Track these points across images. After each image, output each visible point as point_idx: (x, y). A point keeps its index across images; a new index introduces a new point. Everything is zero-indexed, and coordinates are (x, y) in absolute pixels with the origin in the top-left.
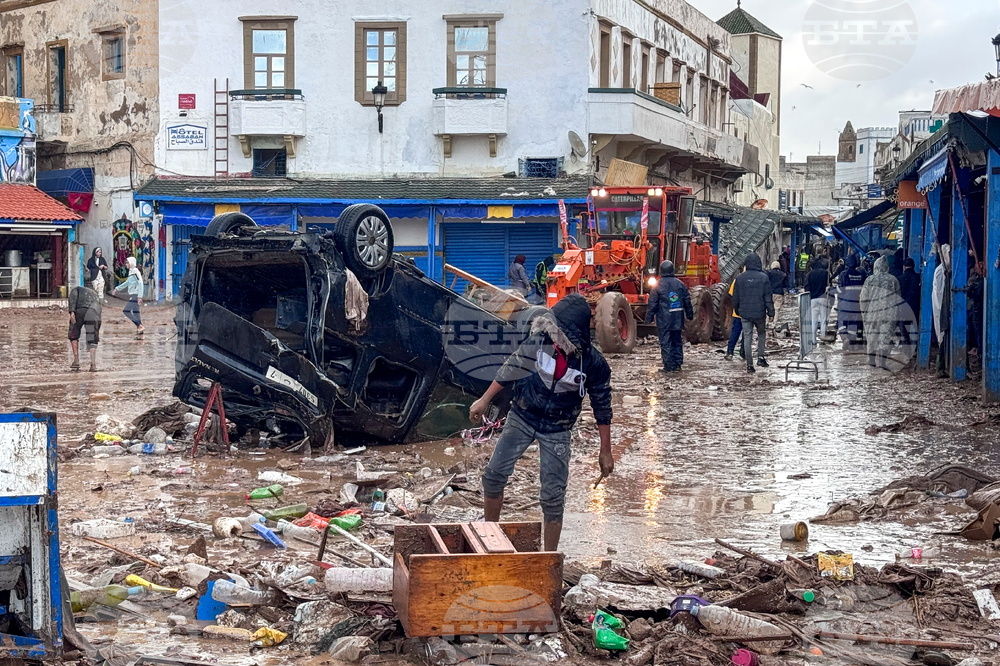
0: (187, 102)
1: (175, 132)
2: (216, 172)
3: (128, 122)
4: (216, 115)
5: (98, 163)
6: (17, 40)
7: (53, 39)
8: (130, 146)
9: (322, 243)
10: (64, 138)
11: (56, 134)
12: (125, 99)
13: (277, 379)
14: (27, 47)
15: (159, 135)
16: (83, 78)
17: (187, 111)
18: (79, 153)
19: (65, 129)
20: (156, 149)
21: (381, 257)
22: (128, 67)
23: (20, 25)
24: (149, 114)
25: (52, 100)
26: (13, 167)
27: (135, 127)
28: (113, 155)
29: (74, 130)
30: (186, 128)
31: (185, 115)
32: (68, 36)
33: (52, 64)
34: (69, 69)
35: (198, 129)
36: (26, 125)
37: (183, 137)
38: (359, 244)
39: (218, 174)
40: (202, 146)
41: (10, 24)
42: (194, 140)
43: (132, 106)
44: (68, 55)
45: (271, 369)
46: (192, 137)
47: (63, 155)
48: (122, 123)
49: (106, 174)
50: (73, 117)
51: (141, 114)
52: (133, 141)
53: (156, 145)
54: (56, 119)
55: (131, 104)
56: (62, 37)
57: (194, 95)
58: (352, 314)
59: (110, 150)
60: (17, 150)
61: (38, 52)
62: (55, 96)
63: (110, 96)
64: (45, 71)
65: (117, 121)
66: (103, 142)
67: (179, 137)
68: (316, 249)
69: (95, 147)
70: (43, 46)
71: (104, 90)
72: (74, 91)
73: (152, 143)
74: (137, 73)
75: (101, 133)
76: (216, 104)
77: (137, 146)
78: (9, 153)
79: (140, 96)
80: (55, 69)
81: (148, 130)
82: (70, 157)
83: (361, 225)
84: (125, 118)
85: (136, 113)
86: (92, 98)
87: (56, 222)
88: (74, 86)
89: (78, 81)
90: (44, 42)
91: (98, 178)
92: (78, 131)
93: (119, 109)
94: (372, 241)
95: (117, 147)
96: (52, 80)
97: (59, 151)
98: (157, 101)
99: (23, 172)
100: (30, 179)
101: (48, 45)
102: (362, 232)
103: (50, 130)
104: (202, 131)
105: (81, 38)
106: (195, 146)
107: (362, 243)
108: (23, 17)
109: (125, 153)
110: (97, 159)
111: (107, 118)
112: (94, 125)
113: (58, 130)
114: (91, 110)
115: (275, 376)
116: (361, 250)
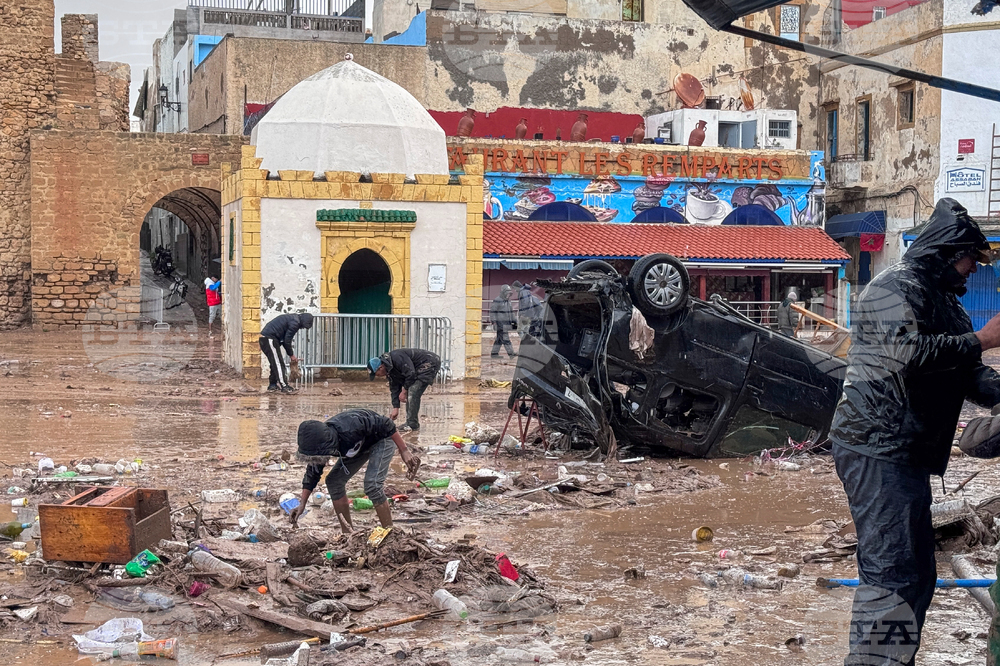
0: (967, 146)
1: (954, 175)
2: (990, 212)
3: (915, 168)
4: (993, 158)
5: (890, 206)
6: (834, 97)
7: (861, 94)
8: (915, 189)
9: (611, 285)
10: (863, 184)
11: (856, 181)
12: (914, 147)
13: (572, 398)
14: (842, 103)
15: (939, 179)
16: (882, 128)
17: (965, 156)
18: (876, 198)
19: (865, 176)
20: (936, 193)
21: (674, 298)
22: (917, 116)
23: (837, 84)
24: (932, 159)
25: (859, 149)
26: (803, 212)
27: (920, 172)
28: (902, 198)
29: (874, 177)
30: (965, 172)
31: (962, 159)
32: (872, 91)
33: (860, 117)
34: (872, 121)
35: (976, 172)
36: (816, 174)
37: (962, 180)
38: (647, 287)
39: (991, 214)
40: (980, 188)
41: (830, 83)
42: (972, 182)
43: (919, 153)
44: (871, 108)
45: (568, 389)
46: (970, 179)
47: (864, 199)
48: (910, 169)
49: (896, 216)
50: (873, 165)
51: (925, 159)
52: (918, 185)
53: (936, 188)
54: (857, 167)
55: (918, 151)
56: (867, 93)
57: (973, 140)
58: (635, 346)
59: (899, 194)
60: (807, 197)
61: (849, 107)
62: (862, 145)
63: (902, 144)
64: (854, 124)
65: (907, 167)
66: (894, 186)
67: (957, 180)
68: (607, 291)
69: (888, 192)
70: (853, 102)
71: (897, 139)
72: (875, 142)
73: (932, 186)
74: (924, 122)
75: (894, 178)
76: (993, 147)
77: (921, 189)
78: (799, 200)
79: (925, 143)
80: (862, 121)
81: (931, 175)
82: (868, 201)
83: (651, 271)
84: (913, 164)
85: (922, 159)
86: (888, 147)
87: (830, 261)
88: (875, 137)
89: (879, 131)
90: (854, 97)
91: (889, 220)
92: (877, 177)
93: (908, 156)
94: (664, 284)
95: (904, 190)
96: (859, 132)
97: (861, 196)
98: (939, 147)
99: (812, 216)
100: (819, 222)
101: (857, 100)
102: (650, 277)
103: (851, 177)
104: (980, 173)
105: (882, 92)
106: (972, 188)
107: (652, 286)
108: (839, 75)
109: (911, 196)
110: (889, 202)
111: (900, 164)
112: (890, 169)
113: (858, 177)
114: (888, 157)
115: (570, 395)
116: (650, 292)
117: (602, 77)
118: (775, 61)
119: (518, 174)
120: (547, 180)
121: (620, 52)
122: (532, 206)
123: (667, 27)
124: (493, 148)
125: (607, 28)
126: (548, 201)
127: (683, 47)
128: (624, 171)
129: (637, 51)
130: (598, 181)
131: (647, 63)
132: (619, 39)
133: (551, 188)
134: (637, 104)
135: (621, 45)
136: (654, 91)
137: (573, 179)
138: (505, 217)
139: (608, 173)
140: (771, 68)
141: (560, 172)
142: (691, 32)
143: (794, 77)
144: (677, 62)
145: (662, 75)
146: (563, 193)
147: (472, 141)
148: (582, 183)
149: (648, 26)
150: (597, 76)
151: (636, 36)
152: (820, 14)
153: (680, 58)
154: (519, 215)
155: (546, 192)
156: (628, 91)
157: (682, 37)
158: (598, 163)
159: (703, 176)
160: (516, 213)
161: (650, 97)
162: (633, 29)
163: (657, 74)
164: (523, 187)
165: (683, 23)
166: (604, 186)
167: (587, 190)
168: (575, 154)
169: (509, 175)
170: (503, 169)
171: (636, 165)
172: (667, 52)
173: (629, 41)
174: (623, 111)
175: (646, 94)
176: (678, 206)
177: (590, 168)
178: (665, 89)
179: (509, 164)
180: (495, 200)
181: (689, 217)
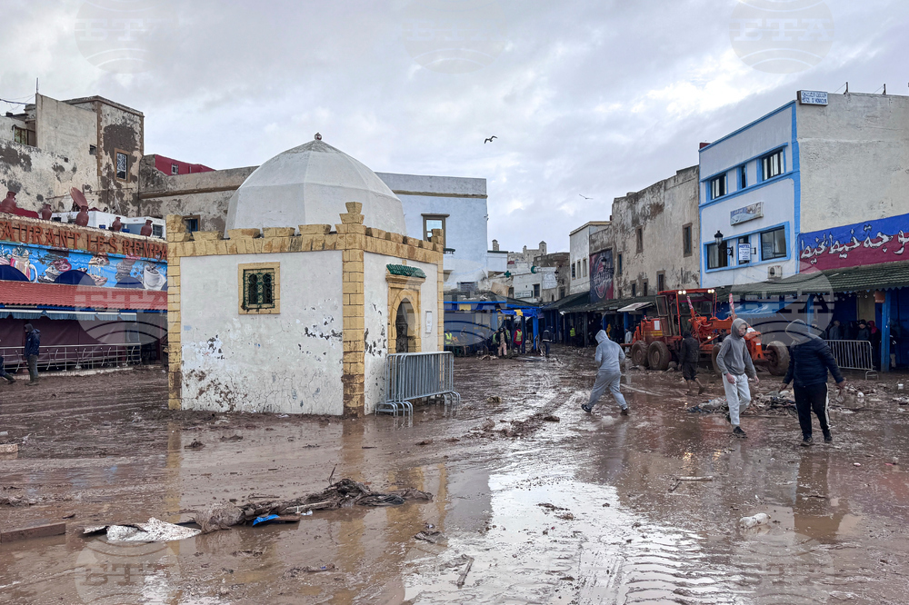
7: (188, 215)
23: (159, 206)
32: (200, 213)
41: (150, 205)
56: (196, 214)
101: (184, 218)
105: (212, 215)
108: (161, 202)
117: (10, 181)
118: (115, 188)
119: (49, 247)
120: (66, 253)
121: (22, 165)
122: (56, 272)
123: (52, 154)
124: (32, 225)
125: (13, 147)
126: (67, 269)
127: (61, 169)
128: (113, 250)
129: (33, 166)
130: (96, 256)
131: (40, 176)
132: (21, 157)
133: (69, 260)
134: (34, 204)
135: (22, 161)
136: (45, 197)
137: (84, 254)
138: (39, 280)
139: (104, 251)
140: (112, 191)
141: (75, 248)
142: (66, 160)
143: (125, 199)
144: (58, 179)
145: (49, 186)
146: (76, 263)
147: (17, 218)
148: (88, 257)
149: (40, 151)
150: (7, 180)
151: (32, 156)
152: (138, 162)
153: (60, 176)
154: (48, 279)
155: (66, 262)
156: (28, 194)
157: (61, 162)
158: (99, 243)
159: (154, 257)
160: (46, 277)
161: (42, 200)
162: (30, 151)
163: (47, 185)
164: (51, 257)
165: (62, 153)
166: (100, 260)
167: (91, 262)
168: (84, 236)
169: (44, 247)
170: (39, 243)
171: (119, 246)
172: (52, 171)
173: (28, 159)
174: (25, 208)
175: (40, 198)
176: (139, 277)
177: (93, 245)
178: (52, 196)
179: (44, 239)
180: (32, 266)
181: (145, 285)
